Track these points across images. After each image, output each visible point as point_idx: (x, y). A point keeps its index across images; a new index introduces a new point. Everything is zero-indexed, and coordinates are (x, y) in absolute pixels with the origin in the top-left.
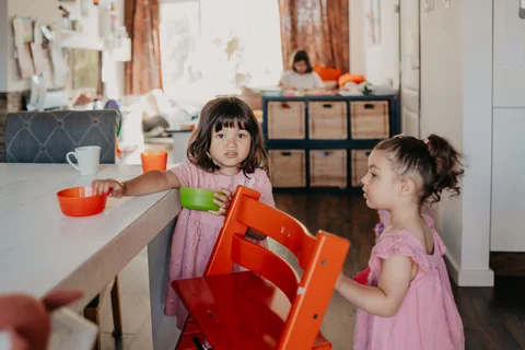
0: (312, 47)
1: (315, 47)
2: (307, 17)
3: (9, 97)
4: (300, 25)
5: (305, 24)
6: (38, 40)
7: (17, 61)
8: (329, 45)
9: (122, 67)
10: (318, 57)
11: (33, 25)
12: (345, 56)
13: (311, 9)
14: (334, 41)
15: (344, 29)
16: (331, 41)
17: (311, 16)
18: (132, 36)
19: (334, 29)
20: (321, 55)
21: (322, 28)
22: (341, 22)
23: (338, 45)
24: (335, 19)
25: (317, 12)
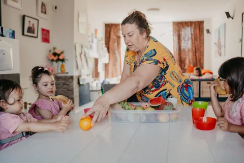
0: (187, 58)
1: (189, 58)
2: (185, 45)
3: (74, 78)
4: (182, 48)
5: (185, 48)
6: (83, 54)
7: (77, 62)
8: (195, 57)
9: (104, 66)
10: (190, 62)
11: (82, 47)
12: (202, 61)
13: (188, 41)
14: (197, 55)
15: (201, 49)
16: (196, 55)
17: (187, 44)
18: (109, 52)
19: (197, 50)
20: (191, 61)
21: (192, 49)
22: (200, 46)
23: (199, 57)
24: (198, 45)
25: (190, 42)
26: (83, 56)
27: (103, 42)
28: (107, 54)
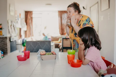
3: (7, 38)
6: (13, 25)
7: (9, 30)
9: (24, 32)
11: (12, 22)
13: (65, 20)
26: (12, 27)
27: (24, 20)
28: (26, 26)
